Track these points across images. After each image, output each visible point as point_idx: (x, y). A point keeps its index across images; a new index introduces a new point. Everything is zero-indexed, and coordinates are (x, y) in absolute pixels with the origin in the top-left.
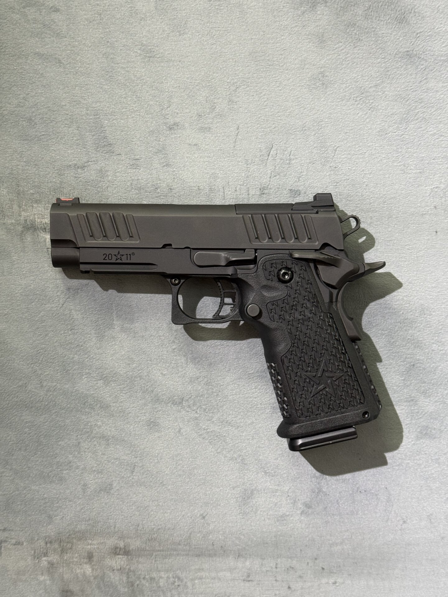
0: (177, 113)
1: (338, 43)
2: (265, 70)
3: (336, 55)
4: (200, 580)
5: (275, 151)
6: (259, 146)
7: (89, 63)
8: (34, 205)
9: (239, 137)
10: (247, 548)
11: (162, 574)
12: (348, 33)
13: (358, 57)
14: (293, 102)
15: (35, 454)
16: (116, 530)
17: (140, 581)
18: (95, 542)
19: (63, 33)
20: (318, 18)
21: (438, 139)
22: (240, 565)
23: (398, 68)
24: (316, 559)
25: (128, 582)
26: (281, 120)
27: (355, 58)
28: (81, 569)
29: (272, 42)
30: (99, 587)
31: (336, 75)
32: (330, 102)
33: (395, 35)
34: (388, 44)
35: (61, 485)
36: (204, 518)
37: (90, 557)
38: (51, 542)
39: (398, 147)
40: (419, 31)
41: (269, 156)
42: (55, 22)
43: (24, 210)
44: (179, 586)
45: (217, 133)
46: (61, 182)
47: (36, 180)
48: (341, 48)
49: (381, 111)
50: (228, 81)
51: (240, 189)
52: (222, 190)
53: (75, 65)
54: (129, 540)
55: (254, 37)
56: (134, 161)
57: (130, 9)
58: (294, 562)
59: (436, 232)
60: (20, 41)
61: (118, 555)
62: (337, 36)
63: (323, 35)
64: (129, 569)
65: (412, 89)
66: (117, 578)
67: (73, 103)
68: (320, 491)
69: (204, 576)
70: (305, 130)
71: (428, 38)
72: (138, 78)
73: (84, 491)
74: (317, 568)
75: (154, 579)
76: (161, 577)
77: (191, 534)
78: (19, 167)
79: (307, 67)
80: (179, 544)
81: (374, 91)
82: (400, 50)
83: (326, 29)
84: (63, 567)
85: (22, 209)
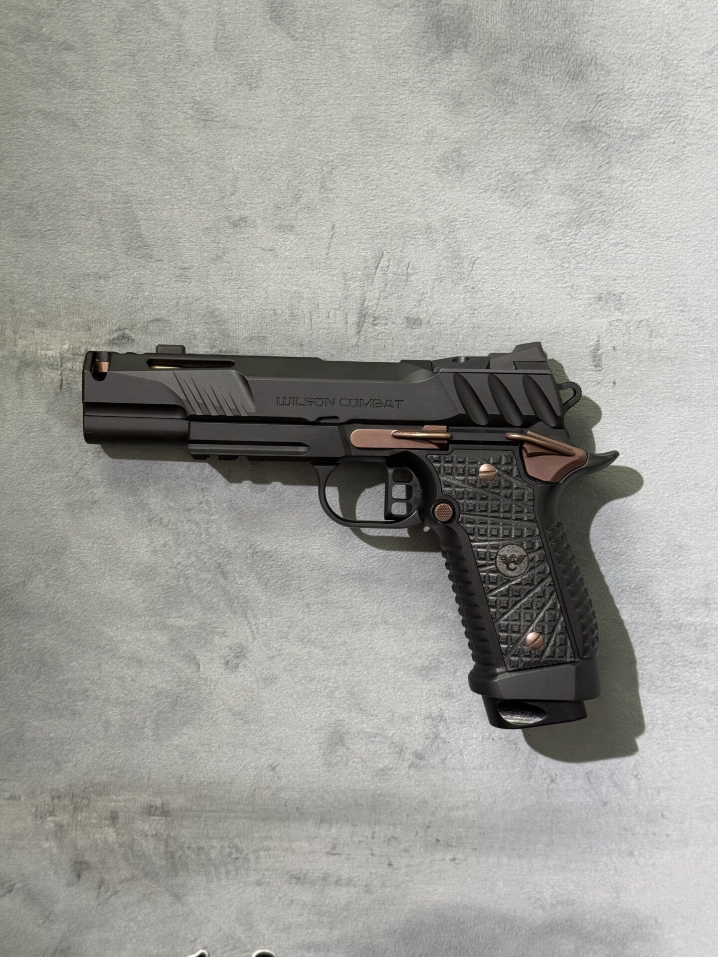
0: (245, 204)
1: (482, 107)
2: (374, 143)
3: (479, 124)
4: (266, 852)
5: (386, 263)
6: (363, 254)
7: (116, 126)
8: (36, 330)
9: (334, 240)
10: (333, 811)
11: (214, 842)
12: (497, 92)
13: (510, 129)
14: (414, 191)
15: (38, 679)
16: (151, 782)
17: (184, 852)
18: (121, 798)
19: (79, 81)
20: (453, 69)
21: (621, 250)
22: (323, 833)
23: (567, 146)
24: (428, 827)
25: (166, 852)
26: (395, 217)
27: (505, 130)
28: (102, 833)
29: (386, 103)
30: (125, 858)
31: (477, 154)
32: (468, 193)
33: (565, 97)
34: (556, 110)
35: (74, 720)
36: (274, 769)
37: (114, 817)
38: (59, 797)
39: (564, 261)
40: (600, 93)
41: (377, 268)
42: (67, 66)
43: (21, 338)
44: (237, 858)
45: (303, 234)
46: (75, 298)
47: (39, 294)
48: (486, 115)
49: (541, 208)
50: (320, 158)
51: (335, 315)
52: (308, 316)
53: (97, 130)
54: (169, 797)
55: (359, 95)
56: (182, 271)
57: (178, 49)
58: (398, 830)
59: (614, 383)
60: (15, 92)
61: (153, 815)
62: (480, 96)
63: (460, 95)
64: (168, 835)
65: (587, 177)
66: (152, 847)
67: (93, 184)
68: (436, 737)
69: (272, 847)
70: (431, 233)
71: (614, 102)
72: (189, 151)
73: (106, 729)
74: (429, 839)
75: (203, 848)
76: (213, 847)
77: (255, 790)
78: (14, 275)
79: (435, 140)
80: (239, 804)
81: (532, 179)
82: (572, 120)
83: (465, 86)
84: (76, 830)
85: (18, 336)
